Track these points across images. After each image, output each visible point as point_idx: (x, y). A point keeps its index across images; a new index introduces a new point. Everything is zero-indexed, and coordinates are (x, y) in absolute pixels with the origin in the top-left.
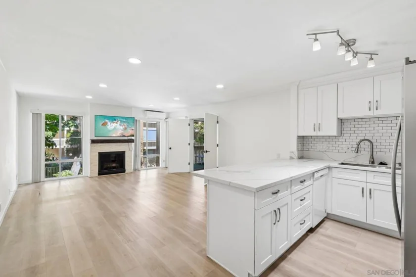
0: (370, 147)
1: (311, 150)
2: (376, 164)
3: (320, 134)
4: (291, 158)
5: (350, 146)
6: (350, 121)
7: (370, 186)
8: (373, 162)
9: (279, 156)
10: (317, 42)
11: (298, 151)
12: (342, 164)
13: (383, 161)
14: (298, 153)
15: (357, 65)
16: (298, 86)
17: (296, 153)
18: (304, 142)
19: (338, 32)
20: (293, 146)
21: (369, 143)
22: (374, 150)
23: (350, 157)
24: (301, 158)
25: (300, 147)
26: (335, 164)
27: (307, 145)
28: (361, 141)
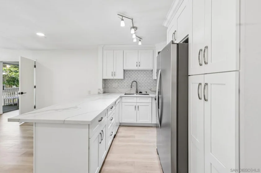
0: (136, 85)
1: (110, 87)
2: (138, 93)
3: (115, 78)
4: (99, 93)
5: (128, 85)
6: (128, 71)
7: (138, 104)
8: (137, 92)
9: (89, 92)
10: (122, 21)
11: (103, 88)
12: (125, 94)
13: (141, 91)
14: (103, 90)
15: (136, 42)
16: (103, 48)
17: (102, 90)
18: (106, 83)
19: (132, 19)
20: (100, 85)
21: (136, 83)
22: (138, 86)
23: (128, 90)
24: (104, 92)
25: (104, 86)
26: (123, 95)
27: (107, 84)
28: (133, 82)
